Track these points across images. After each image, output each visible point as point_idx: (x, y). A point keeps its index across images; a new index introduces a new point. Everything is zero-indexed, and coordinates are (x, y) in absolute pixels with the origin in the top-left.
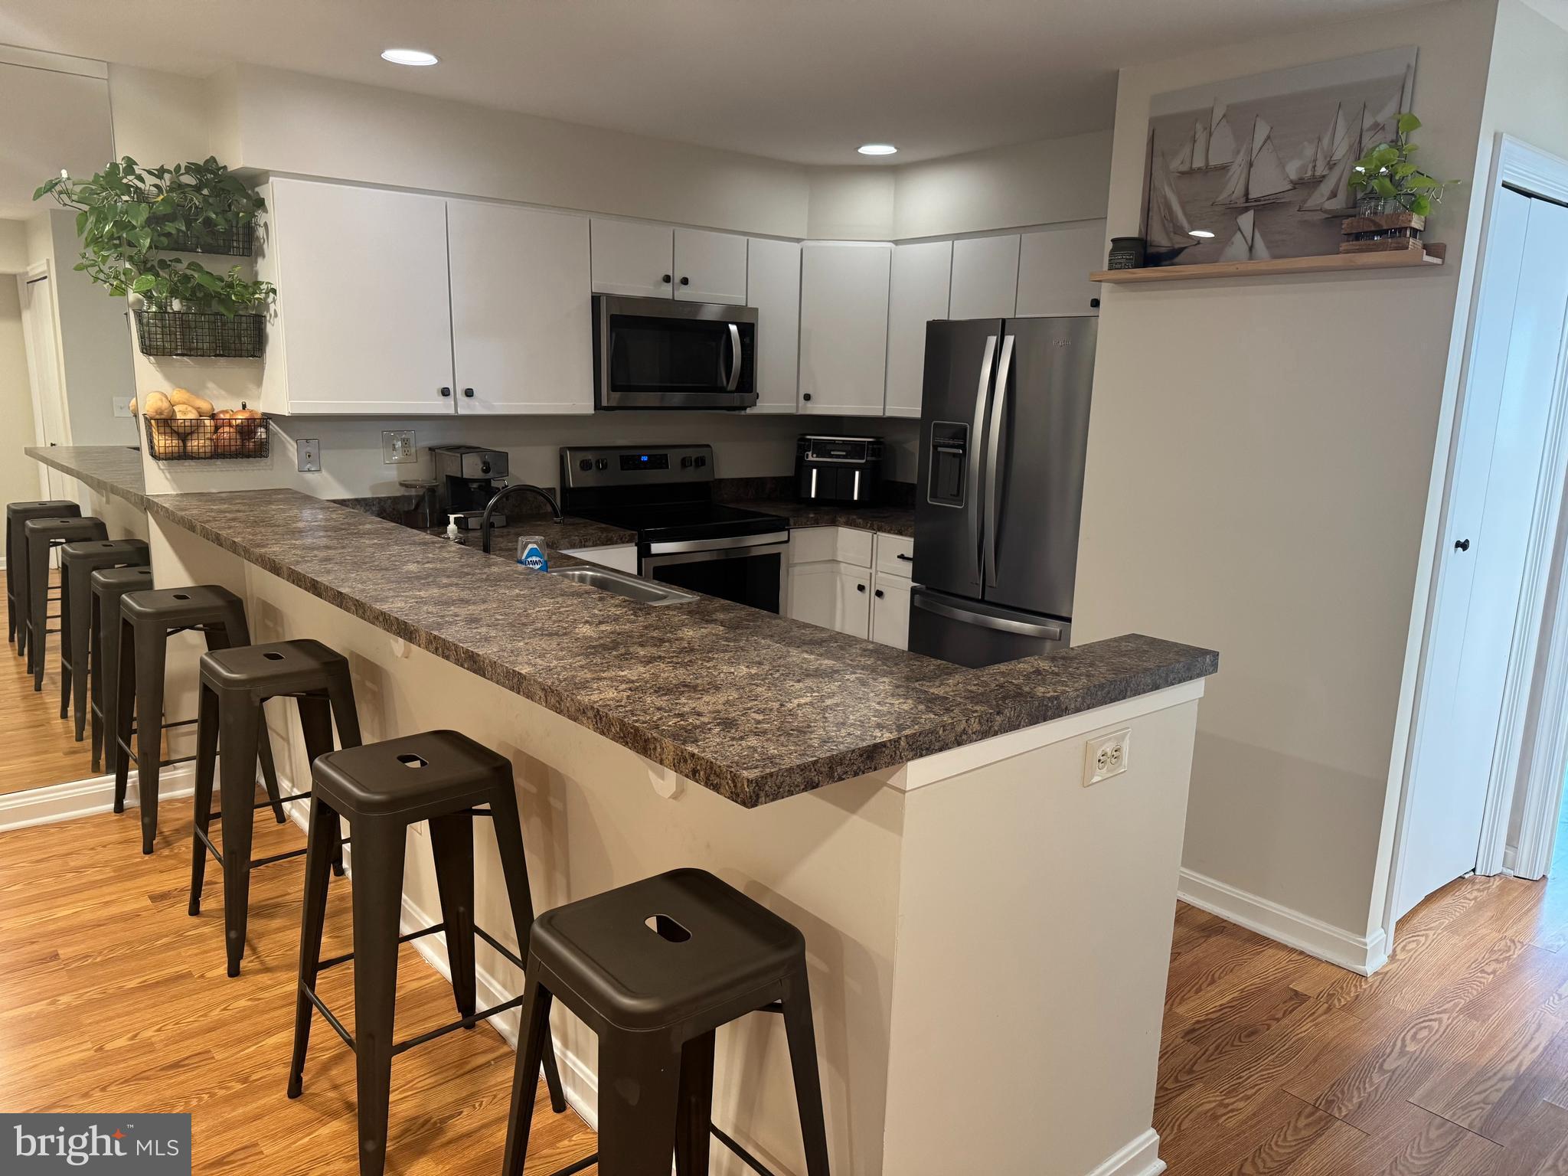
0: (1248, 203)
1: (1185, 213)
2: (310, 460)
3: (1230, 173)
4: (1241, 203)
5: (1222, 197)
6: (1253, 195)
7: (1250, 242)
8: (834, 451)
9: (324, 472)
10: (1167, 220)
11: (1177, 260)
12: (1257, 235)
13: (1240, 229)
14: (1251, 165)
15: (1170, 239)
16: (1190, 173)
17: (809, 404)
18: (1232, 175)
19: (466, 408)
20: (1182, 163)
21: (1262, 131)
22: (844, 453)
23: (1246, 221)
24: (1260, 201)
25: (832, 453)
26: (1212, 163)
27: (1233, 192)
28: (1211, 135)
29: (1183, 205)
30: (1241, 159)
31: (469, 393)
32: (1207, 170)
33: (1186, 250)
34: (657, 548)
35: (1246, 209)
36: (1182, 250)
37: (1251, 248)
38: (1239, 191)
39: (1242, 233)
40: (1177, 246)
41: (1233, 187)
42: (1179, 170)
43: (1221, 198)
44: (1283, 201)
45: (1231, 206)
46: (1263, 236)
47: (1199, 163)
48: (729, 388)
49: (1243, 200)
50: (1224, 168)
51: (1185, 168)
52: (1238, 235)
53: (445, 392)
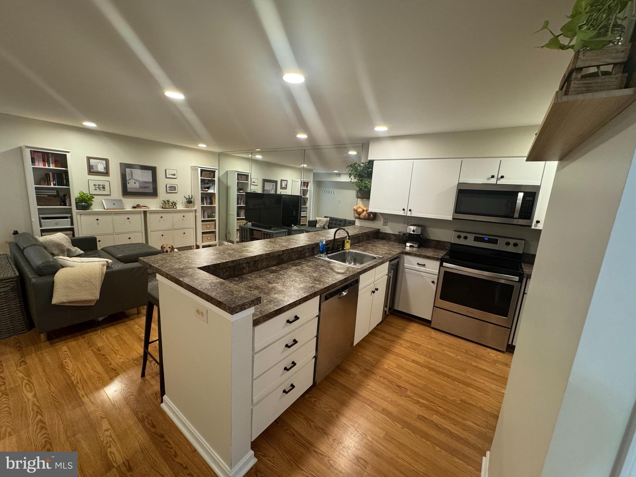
2: (385, 224)
9: (388, 226)
19: (409, 214)
31: (410, 210)
34: (445, 264)
48: (515, 217)
53: (404, 210)
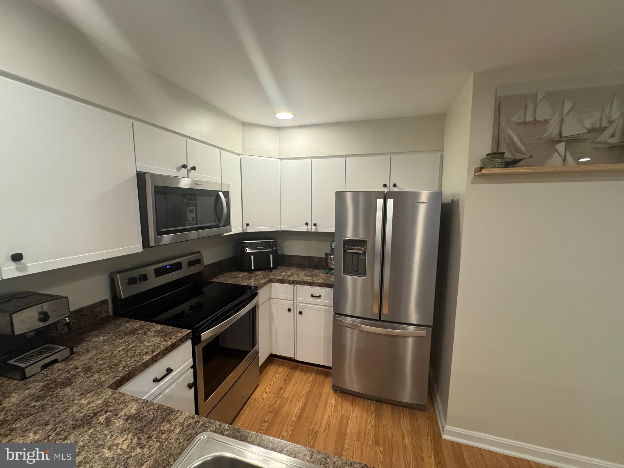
0: (561, 138)
1: (522, 142)
3: (550, 124)
4: (557, 138)
5: (545, 135)
6: (565, 134)
7: (563, 157)
8: (258, 247)
10: (511, 146)
11: (517, 165)
12: (568, 154)
13: (557, 151)
14: (562, 120)
15: (513, 154)
16: (525, 123)
17: (248, 228)
18: (551, 125)
20: (519, 118)
21: (568, 105)
22: (263, 247)
23: (561, 147)
24: (568, 138)
25: (258, 248)
26: (538, 119)
27: (552, 133)
28: (536, 106)
29: (520, 139)
30: (556, 118)
32: (535, 122)
33: (523, 160)
34: (205, 335)
35: (560, 142)
36: (520, 160)
37: (564, 160)
38: (556, 132)
39: (558, 152)
40: (517, 158)
41: (552, 130)
42: (518, 122)
43: (543, 136)
44: (583, 138)
45: (551, 140)
46: (571, 154)
47: (529, 118)
48: (220, 225)
49: (558, 137)
50: (546, 122)
51: (521, 120)
52: (556, 154)
